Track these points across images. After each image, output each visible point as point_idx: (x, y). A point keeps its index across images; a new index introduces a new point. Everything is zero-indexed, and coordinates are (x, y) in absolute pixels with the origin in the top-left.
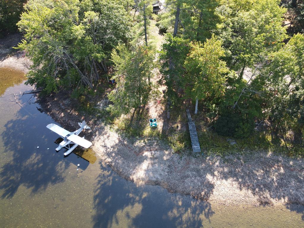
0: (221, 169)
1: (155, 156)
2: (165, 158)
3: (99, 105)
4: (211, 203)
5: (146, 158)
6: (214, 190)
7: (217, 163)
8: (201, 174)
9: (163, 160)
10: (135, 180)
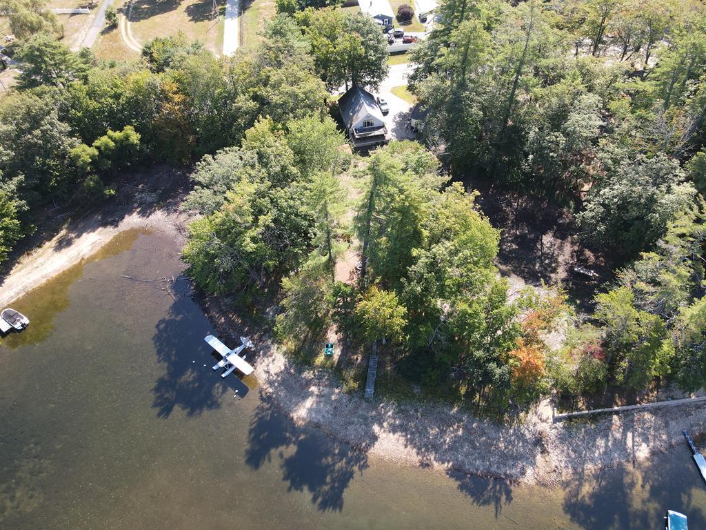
0: (393, 421)
1: (322, 393)
2: (333, 397)
3: (268, 314)
4: (369, 456)
5: (312, 394)
6: (376, 443)
7: (390, 413)
8: (367, 422)
9: (330, 399)
10: (295, 418)
